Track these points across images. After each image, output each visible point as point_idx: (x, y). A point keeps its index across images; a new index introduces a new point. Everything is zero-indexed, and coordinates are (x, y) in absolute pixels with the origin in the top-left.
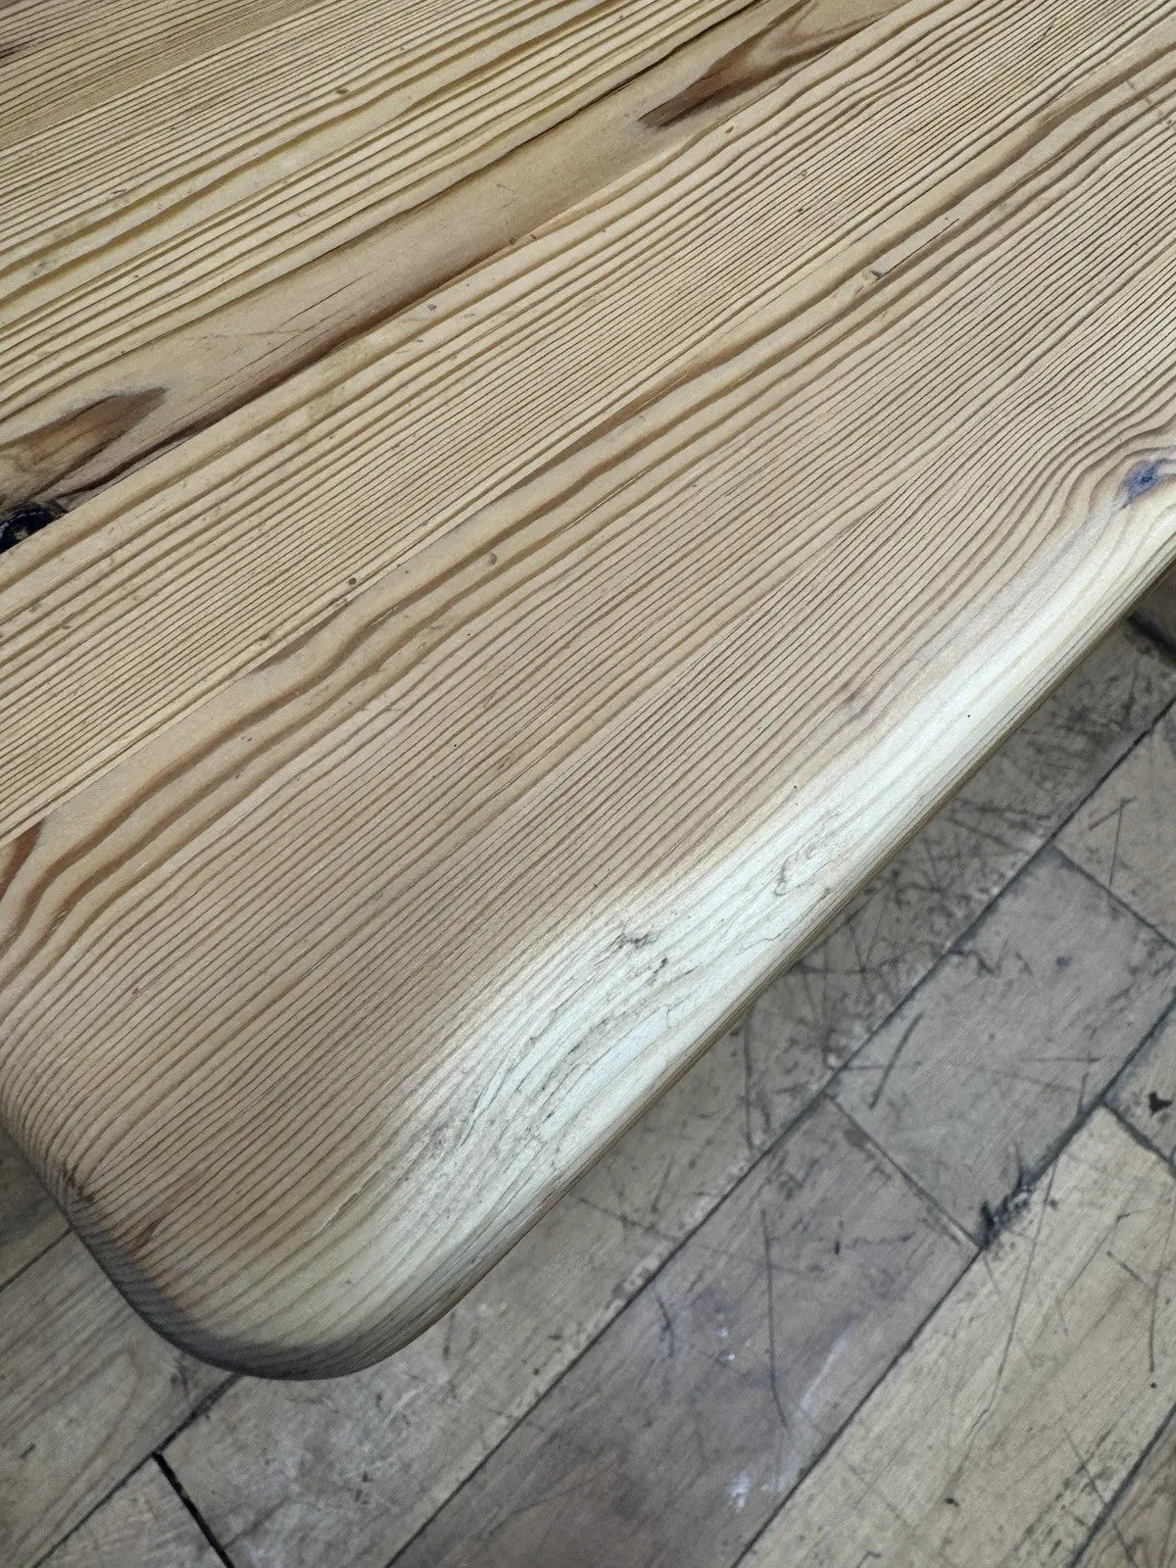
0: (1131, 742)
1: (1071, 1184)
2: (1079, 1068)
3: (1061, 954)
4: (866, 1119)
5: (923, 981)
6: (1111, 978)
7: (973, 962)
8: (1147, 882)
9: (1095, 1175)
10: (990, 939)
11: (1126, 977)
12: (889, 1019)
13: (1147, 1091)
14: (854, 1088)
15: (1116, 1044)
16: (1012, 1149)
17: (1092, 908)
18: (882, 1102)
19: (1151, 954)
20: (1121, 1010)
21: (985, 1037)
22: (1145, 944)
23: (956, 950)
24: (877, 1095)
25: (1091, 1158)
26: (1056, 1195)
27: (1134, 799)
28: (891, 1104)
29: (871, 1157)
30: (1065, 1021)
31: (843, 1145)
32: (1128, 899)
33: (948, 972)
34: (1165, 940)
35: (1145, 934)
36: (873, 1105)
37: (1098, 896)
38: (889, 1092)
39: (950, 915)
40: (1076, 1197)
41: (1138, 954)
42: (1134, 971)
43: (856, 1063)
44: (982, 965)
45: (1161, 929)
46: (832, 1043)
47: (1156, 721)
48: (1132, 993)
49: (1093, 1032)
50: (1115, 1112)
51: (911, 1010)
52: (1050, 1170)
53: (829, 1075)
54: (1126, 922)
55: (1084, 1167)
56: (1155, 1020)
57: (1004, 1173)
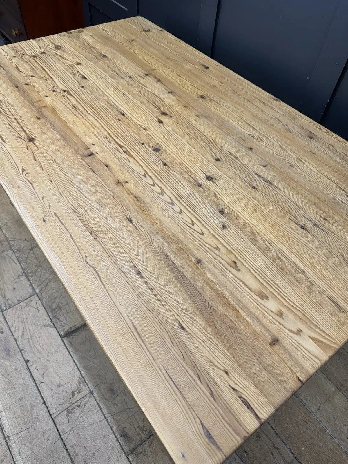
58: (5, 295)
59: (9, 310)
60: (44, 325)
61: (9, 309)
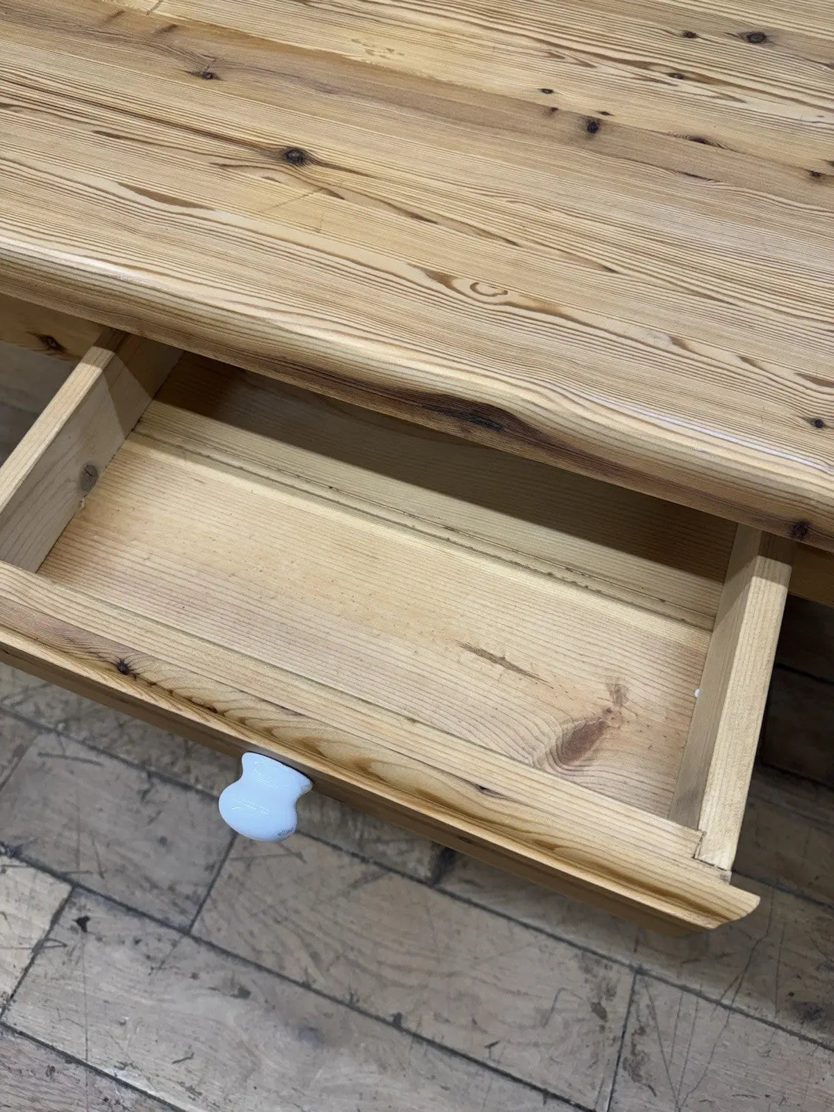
0: (352, 850)
1: (18, 879)
2: (93, 866)
3: (169, 839)
4: (32, 753)
5: (124, 761)
6: (162, 875)
7: (145, 786)
8: (242, 884)
9: (27, 893)
10: (164, 792)
11: (165, 884)
12: (93, 748)
13: (89, 914)
14: (47, 742)
15: (117, 889)
16: (32, 839)
17: (209, 851)
18: (45, 759)
19: (188, 897)
20: (141, 886)
21: (98, 806)
22: (195, 892)
23: (150, 775)
24: (47, 755)
25: (38, 888)
26: (10, 871)
27: (304, 862)
28: (44, 764)
29: (10, 762)
30: (123, 851)
31: (13, 746)
32: (224, 874)
33: (134, 773)
34: (201, 906)
35: (202, 891)
36: (40, 754)
37: (219, 854)
38: (49, 762)
39: (173, 764)
40: (11, 884)
41: (187, 889)
42: (172, 889)
43: (63, 739)
44: (145, 793)
45: (209, 901)
46: (72, 723)
47: (376, 863)
48: (155, 892)
49: (121, 870)
50: (70, 895)
51: (102, 759)
52: (24, 864)
53: (52, 726)
54: (207, 877)
55: (30, 885)
56: (140, 909)
57: (16, 838)
58: (147, 879)
59: (203, 912)
60: (355, 885)
61: (199, 912)
